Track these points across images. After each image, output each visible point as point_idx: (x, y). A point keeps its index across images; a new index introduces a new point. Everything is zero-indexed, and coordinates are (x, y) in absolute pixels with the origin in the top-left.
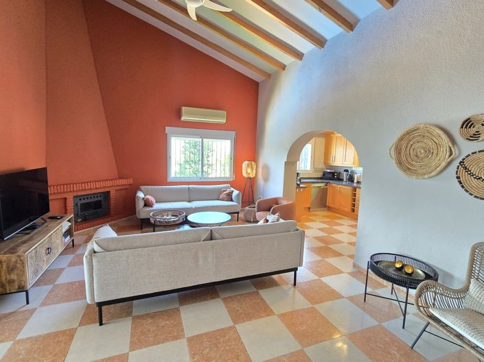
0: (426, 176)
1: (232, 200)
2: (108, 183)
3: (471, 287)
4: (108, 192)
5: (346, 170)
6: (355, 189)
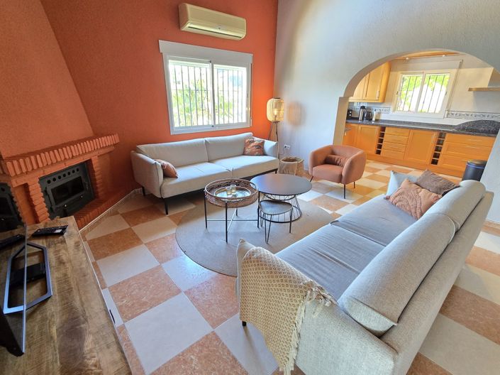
1: (264, 154)
2: (89, 146)
4: (89, 162)
5: (363, 107)
6: (383, 129)
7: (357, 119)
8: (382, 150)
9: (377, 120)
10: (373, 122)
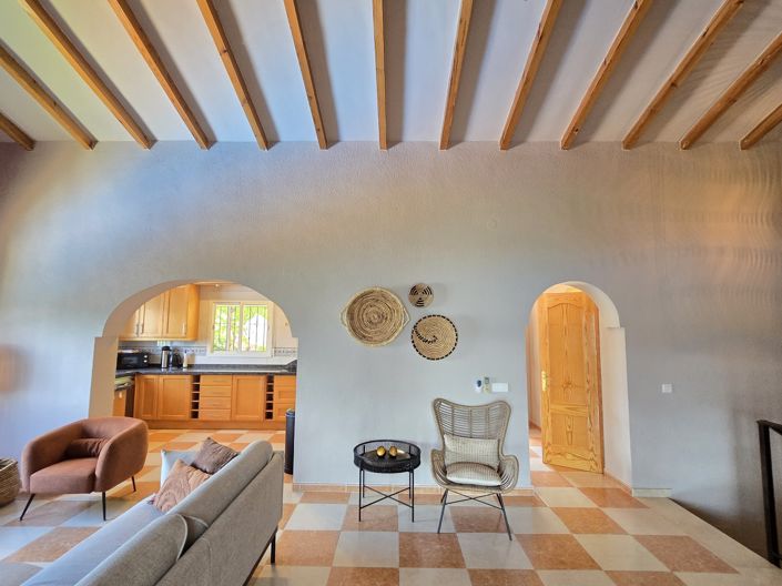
0: (385, 343)
3: (447, 443)
5: (166, 348)
6: (197, 378)
7: (159, 366)
8: (200, 411)
9: (190, 366)
10: (184, 370)
